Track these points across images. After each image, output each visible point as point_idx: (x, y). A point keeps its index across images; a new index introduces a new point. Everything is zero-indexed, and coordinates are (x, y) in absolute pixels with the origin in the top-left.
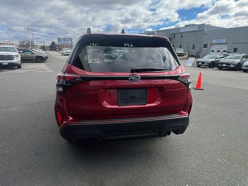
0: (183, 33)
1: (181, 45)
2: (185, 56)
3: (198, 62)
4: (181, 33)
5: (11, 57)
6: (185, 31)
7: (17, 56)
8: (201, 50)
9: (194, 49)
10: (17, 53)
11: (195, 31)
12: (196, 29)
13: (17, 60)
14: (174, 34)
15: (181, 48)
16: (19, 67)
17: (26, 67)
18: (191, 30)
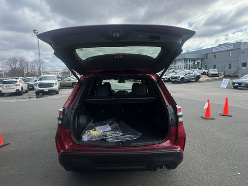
0: (216, 52)
1: (215, 66)
2: (220, 77)
3: (234, 83)
4: (214, 53)
5: (51, 85)
6: (218, 51)
7: (56, 84)
8: (239, 69)
9: (230, 68)
10: (56, 81)
11: (230, 50)
12: (232, 47)
13: (55, 87)
14: (207, 55)
15: (215, 68)
16: (57, 93)
17: (63, 93)
18: (226, 49)
